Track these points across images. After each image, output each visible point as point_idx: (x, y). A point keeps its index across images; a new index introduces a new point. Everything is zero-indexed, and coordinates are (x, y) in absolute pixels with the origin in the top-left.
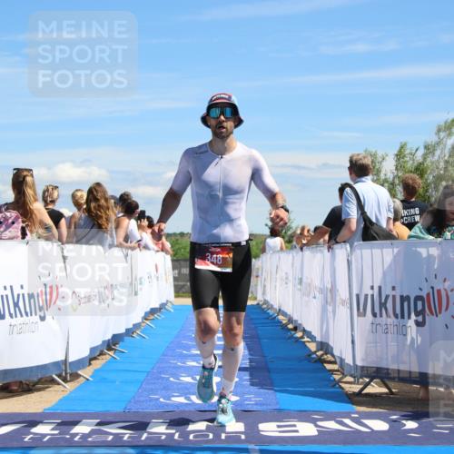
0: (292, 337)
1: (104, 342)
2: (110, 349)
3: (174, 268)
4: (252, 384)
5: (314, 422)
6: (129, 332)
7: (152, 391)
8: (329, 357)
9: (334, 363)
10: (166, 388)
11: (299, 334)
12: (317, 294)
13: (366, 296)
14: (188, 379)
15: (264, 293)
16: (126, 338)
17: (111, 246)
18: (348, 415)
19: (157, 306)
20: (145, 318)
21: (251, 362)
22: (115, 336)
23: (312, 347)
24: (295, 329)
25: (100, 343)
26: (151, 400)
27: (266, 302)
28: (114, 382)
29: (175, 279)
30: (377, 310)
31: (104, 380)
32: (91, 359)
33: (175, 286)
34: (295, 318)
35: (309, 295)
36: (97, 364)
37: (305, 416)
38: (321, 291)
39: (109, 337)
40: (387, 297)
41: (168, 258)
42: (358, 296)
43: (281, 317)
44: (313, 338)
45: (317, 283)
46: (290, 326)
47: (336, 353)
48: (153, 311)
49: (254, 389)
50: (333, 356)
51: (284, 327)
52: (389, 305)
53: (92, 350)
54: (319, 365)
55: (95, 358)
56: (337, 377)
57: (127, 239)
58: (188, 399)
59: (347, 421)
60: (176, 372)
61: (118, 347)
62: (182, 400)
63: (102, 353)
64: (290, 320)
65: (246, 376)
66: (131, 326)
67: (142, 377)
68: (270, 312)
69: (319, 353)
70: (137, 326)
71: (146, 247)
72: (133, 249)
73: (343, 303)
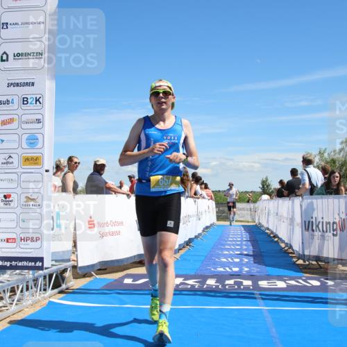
0: (273, 240)
1: (185, 242)
2: (187, 245)
3: (216, 207)
4: (255, 263)
5: (285, 281)
6: (196, 237)
7: (209, 265)
8: (291, 251)
9: (294, 253)
10: (214, 264)
11: (276, 239)
12: (285, 221)
13: (309, 222)
14: (225, 260)
15: (259, 219)
16: (195, 240)
17: (187, 197)
18: (300, 278)
19: (209, 225)
20: (203, 231)
21: (253, 252)
22: (190, 239)
23: (283, 245)
24: (275, 237)
25: (183, 242)
26: (207, 269)
27: (260, 224)
28: (190, 260)
29: (217, 212)
30: (314, 228)
31: (185, 260)
32: (180, 249)
33: (217, 216)
34: (274, 231)
35: (281, 220)
36: (182, 252)
37: (280, 278)
38: (287, 218)
39: (187, 239)
40: (319, 222)
41: (214, 203)
42: (305, 222)
43: (267, 231)
44: (283, 242)
45: (285, 215)
46: (272, 235)
47: (294, 248)
48: (207, 227)
49: (256, 265)
50: (293, 250)
51: (269, 236)
52: (320, 226)
53: (180, 245)
54: (286, 255)
55: (181, 249)
56: (295, 260)
57: (195, 194)
58: (224, 269)
59: (300, 281)
60: (219, 256)
61: (191, 244)
62: (222, 269)
63: (184, 247)
64: (272, 233)
65: (252, 259)
66: (197, 234)
67: (203, 258)
68: (263, 228)
69: (286, 248)
70: (200, 234)
71: (204, 198)
72: (198, 198)
73: (298, 224)
